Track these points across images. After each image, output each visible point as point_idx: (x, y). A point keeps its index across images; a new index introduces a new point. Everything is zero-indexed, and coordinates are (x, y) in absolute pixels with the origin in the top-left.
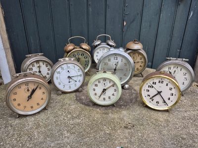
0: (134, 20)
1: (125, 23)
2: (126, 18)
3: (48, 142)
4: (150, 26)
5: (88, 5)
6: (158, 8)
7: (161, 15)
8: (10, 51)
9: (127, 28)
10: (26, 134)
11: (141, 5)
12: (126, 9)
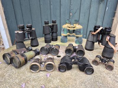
0: (76, 12)
1: (71, 14)
2: (71, 11)
3: (32, 76)
4: (85, 15)
5: (50, 4)
6: (89, 6)
7: (91, 9)
8: (8, 30)
9: (72, 17)
10: (22, 73)
11: (80, 3)
12: (71, 6)
